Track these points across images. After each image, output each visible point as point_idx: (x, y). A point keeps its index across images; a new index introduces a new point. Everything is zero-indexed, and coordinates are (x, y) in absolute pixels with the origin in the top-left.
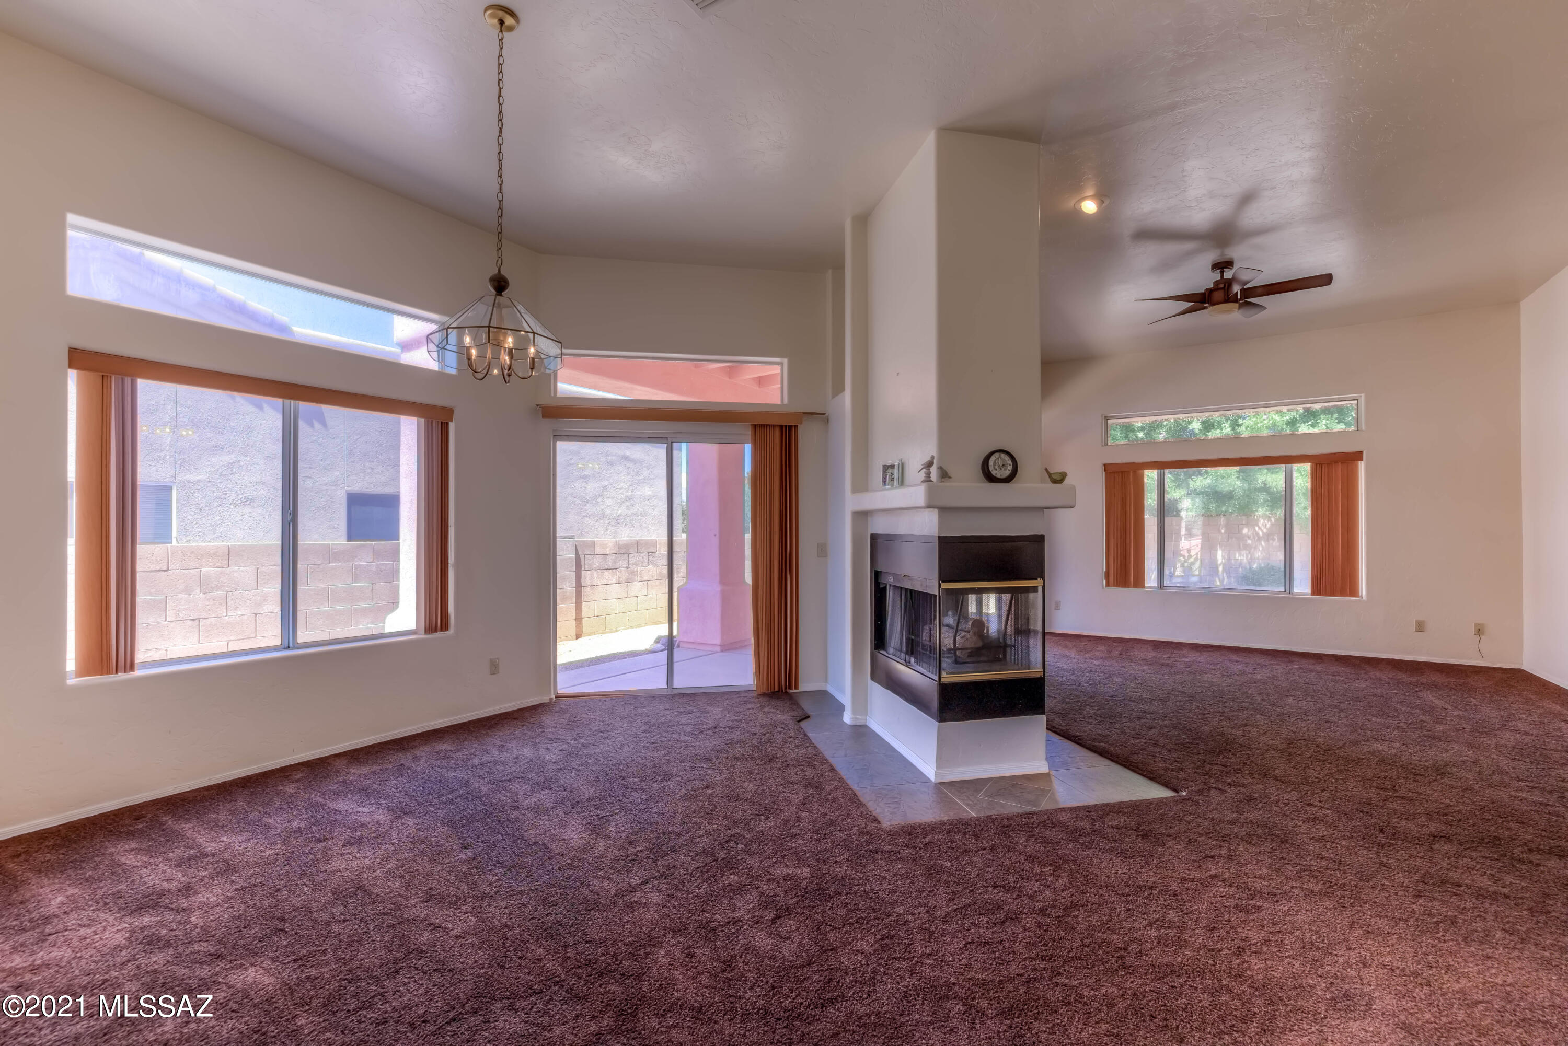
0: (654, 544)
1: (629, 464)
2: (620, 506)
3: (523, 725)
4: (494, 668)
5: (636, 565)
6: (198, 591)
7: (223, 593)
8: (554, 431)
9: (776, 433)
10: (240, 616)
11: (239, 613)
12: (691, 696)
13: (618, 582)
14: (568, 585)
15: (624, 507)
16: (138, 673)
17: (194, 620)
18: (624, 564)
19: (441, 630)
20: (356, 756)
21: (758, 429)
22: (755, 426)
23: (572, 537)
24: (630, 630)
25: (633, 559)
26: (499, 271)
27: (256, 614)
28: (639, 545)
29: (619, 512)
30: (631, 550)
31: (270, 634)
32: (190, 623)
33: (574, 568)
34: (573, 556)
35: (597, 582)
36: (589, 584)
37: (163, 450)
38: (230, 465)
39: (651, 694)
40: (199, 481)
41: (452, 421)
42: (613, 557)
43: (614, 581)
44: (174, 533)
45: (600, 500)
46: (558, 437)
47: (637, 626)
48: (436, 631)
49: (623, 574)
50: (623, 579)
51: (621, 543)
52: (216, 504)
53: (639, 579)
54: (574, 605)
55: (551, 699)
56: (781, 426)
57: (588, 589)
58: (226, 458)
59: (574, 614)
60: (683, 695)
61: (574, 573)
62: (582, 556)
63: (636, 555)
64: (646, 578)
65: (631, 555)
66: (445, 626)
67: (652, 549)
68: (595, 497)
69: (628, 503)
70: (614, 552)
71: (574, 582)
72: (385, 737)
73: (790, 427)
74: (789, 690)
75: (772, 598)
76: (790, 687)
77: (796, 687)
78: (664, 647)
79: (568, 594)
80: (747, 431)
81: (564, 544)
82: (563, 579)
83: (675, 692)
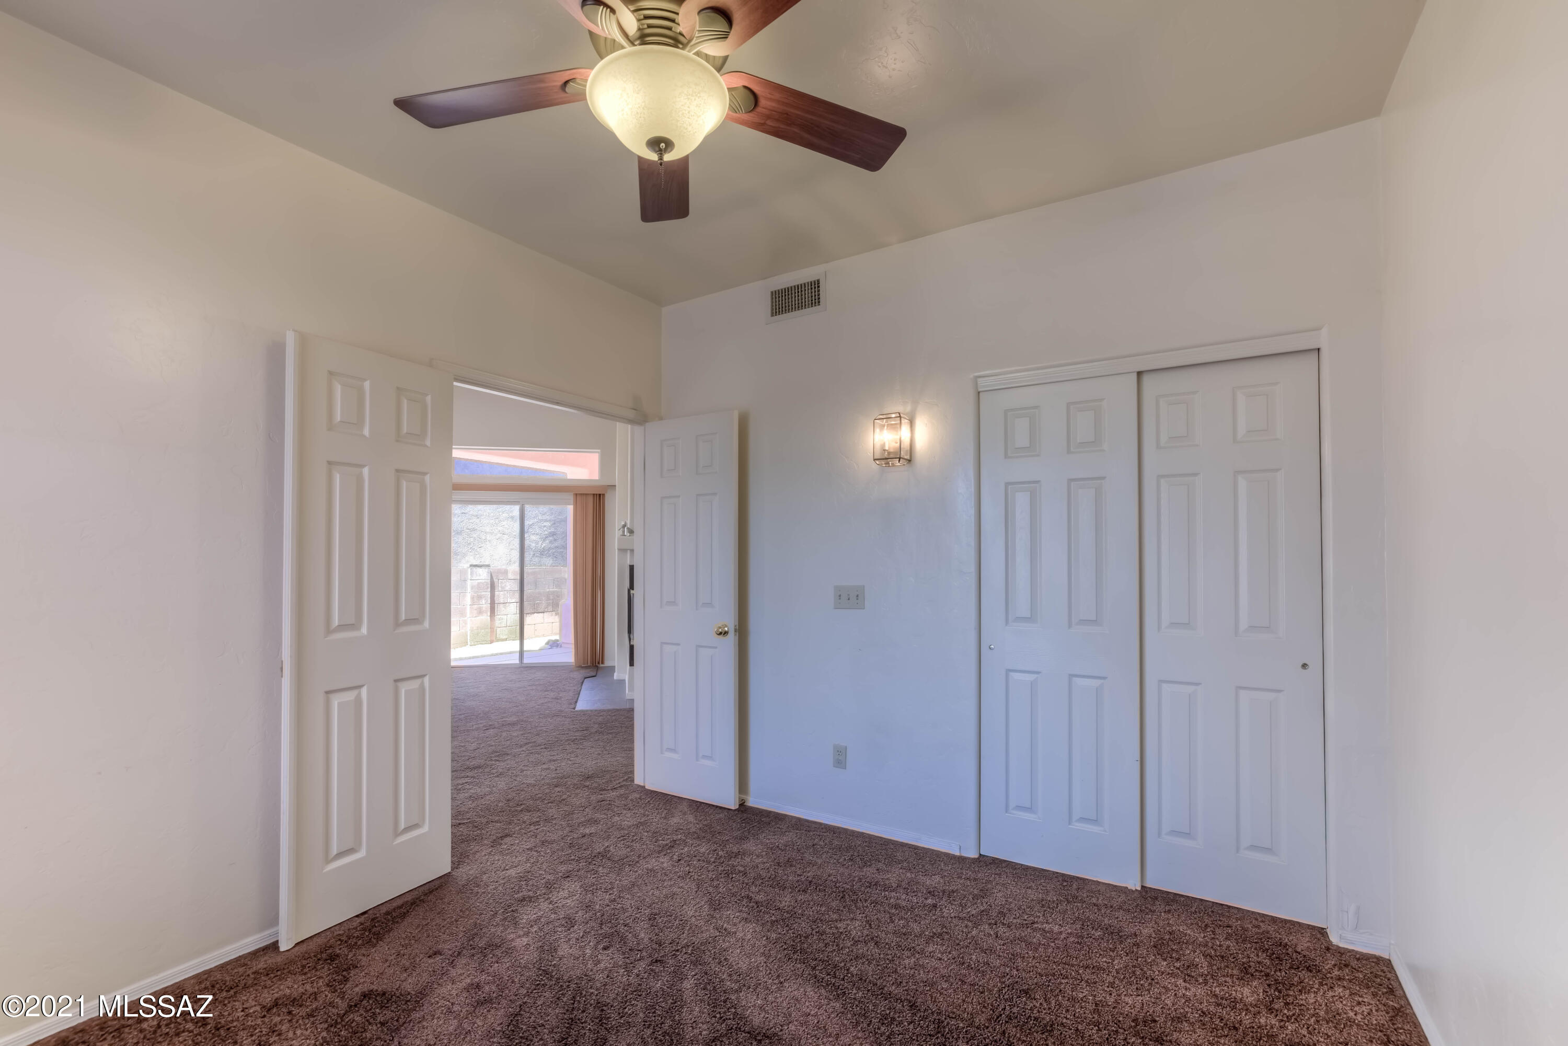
9: (590, 499)
14: (484, 602)
15: (547, 542)
21: (578, 496)
22: (576, 494)
23: (488, 566)
33: (489, 590)
34: (488, 580)
35: (509, 600)
36: (502, 602)
54: (489, 618)
56: (594, 494)
57: (501, 606)
60: (527, 667)
62: (495, 580)
71: (489, 600)
73: (600, 495)
74: (598, 665)
75: (587, 607)
76: (599, 663)
77: (602, 663)
78: (550, 647)
79: (484, 609)
80: (571, 497)
81: (480, 570)
82: (480, 597)
83: (523, 665)
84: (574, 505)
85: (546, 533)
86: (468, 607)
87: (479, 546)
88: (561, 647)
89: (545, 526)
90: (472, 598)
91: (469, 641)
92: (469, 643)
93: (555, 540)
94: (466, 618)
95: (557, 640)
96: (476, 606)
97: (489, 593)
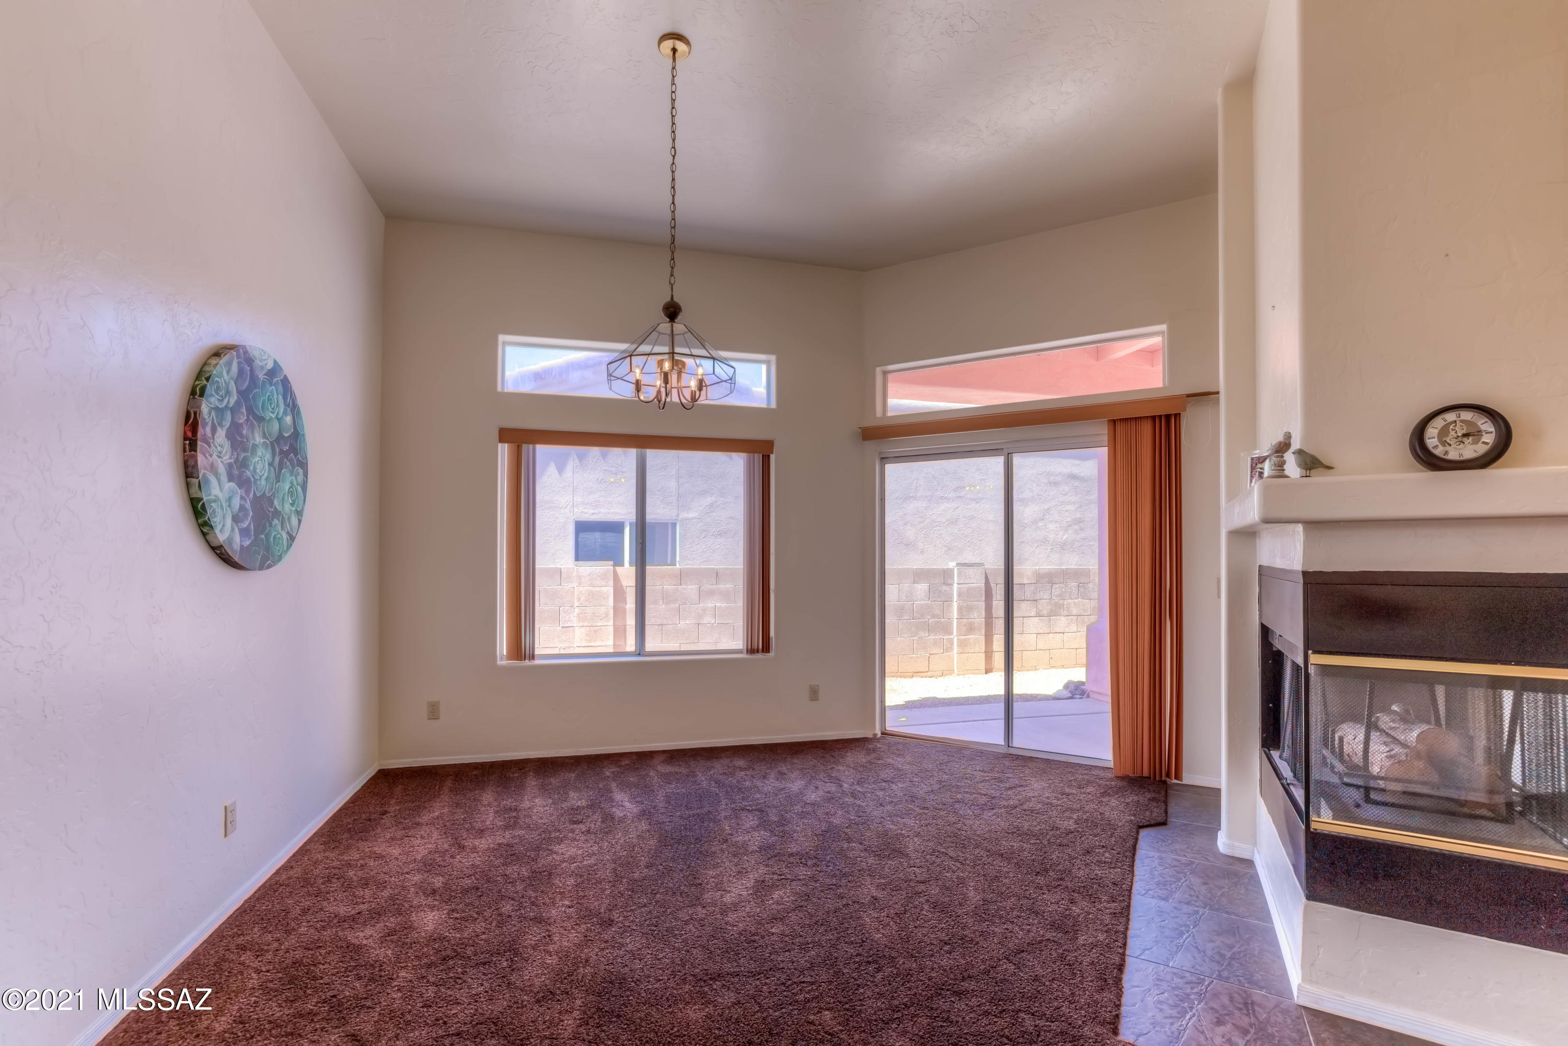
0: (1087, 573)
1: (1077, 484)
2: (1066, 530)
3: (823, 757)
4: (814, 694)
5: (1061, 596)
6: (661, 603)
7: (677, 605)
8: (880, 453)
9: (1146, 429)
10: (688, 625)
11: (688, 622)
12: (1025, 760)
13: (1039, 615)
14: (976, 615)
15: (1070, 532)
16: (537, 662)
17: (659, 625)
18: (1046, 595)
19: (763, 651)
20: (674, 756)
21: (1118, 425)
22: (1114, 422)
23: (981, 565)
24: (1053, 670)
25: (1057, 589)
26: (672, 298)
27: (699, 624)
28: (1065, 575)
29: (1065, 537)
30: (1055, 580)
31: (708, 641)
32: (656, 627)
33: (984, 598)
34: (982, 585)
37: (671, 496)
38: (711, 505)
39: (981, 748)
40: (692, 518)
41: (772, 453)
42: (1032, 587)
43: (1033, 614)
44: (678, 559)
45: (1040, 524)
46: (884, 459)
47: (1063, 667)
48: (758, 652)
49: (1045, 607)
50: (1045, 612)
51: (1042, 572)
52: (703, 535)
53: (1066, 613)
54: (983, 638)
55: (875, 735)
56: (1155, 417)
58: (709, 500)
59: (984, 648)
60: (1018, 757)
61: (983, 603)
62: (993, 585)
63: (1062, 585)
64: (1074, 611)
65: (1055, 586)
66: (766, 648)
67: (1083, 580)
68: (1035, 522)
69: (1076, 527)
70: (1033, 581)
71: (983, 613)
72: (708, 743)
73: (1168, 417)
74: (1168, 780)
75: (1140, 649)
76: (1168, 775)
77: (1178, 777)
78: (1070, 695)
79: (976, 625)
80: (1102, 431)
81: (971, 571)
82: (970, 609)
83: (1012, 751)
84: (1108, 446)
85: (1069, 519)
86: (955, 621)
87: (980, 539)
88: (1088, 696)
89: (1067, 511)
90: (960, 609)
91: (955, 668)
92: (956, 671)
93: (1082, 529)
94: (952, 637)
95: (1083, 683)
96: (964, 620)
97: (984, 603)
